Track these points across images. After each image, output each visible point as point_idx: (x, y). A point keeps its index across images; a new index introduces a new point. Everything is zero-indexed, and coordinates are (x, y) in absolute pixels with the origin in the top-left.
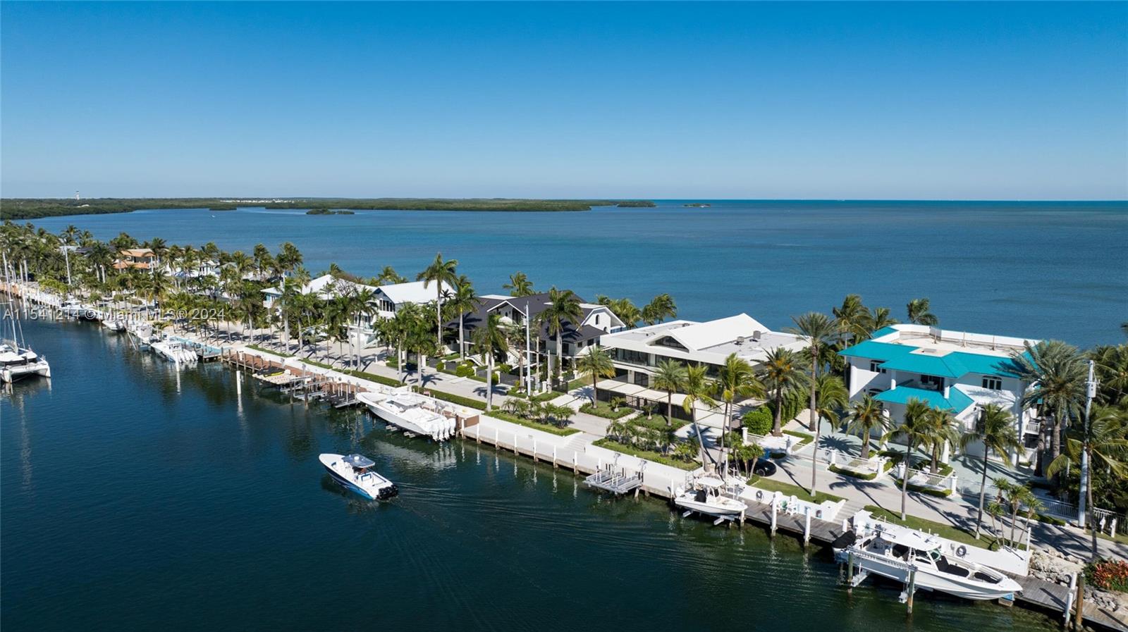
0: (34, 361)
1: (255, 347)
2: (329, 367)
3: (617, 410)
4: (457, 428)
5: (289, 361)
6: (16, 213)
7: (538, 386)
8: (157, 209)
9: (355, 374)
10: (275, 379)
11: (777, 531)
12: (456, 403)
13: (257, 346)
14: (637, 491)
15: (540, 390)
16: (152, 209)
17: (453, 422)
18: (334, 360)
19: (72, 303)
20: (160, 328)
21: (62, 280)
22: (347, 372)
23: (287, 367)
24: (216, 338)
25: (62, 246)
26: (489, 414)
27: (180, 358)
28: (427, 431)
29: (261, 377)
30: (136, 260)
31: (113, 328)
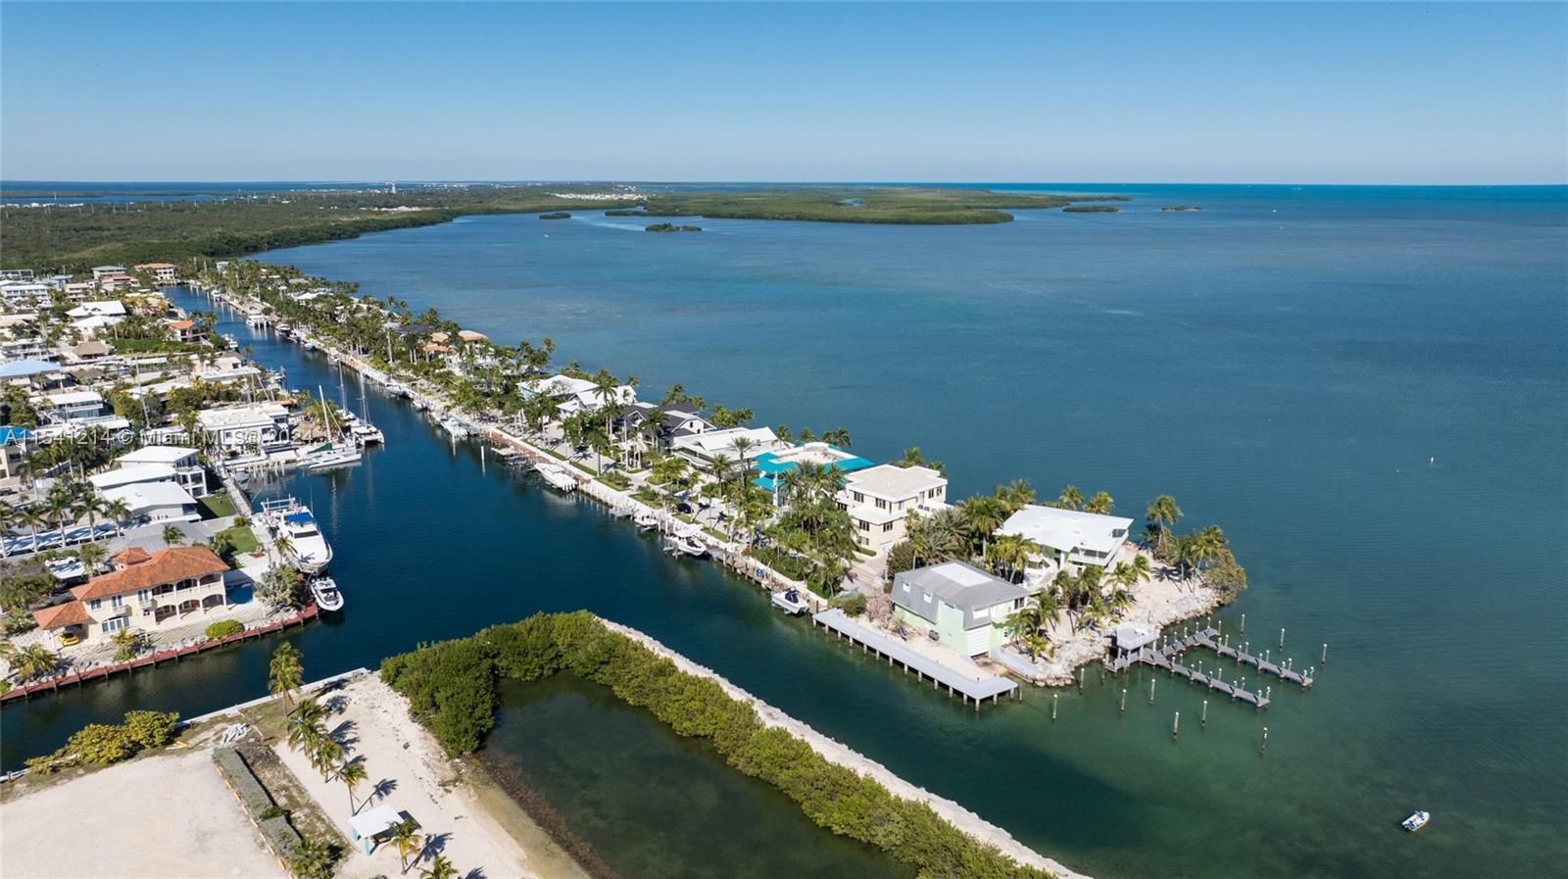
0: (375, 433)
1: (501, 429)
2: (536, 446)
4: (577, 484)
5: (516, 440)
6: (333, 231)
7: (634, 465)
8: (480, 214)
9: (547, 451)
10: (503, 452)
12: (587, 472)
15: (636, 467)
16: (475, 214)
17: (575, 482)
18: (540, 440)
19: (394, 382)
20: (448, 408)
21: (386, 359)
22: (542, 450)
23: (514, 444)
24: (481, 420)
25: (386, 322)
26: (598, 479)
27: (457, 433)
28: (560, 485)
29: (496, 450)
30: (439, 344)
31: (419, 406)
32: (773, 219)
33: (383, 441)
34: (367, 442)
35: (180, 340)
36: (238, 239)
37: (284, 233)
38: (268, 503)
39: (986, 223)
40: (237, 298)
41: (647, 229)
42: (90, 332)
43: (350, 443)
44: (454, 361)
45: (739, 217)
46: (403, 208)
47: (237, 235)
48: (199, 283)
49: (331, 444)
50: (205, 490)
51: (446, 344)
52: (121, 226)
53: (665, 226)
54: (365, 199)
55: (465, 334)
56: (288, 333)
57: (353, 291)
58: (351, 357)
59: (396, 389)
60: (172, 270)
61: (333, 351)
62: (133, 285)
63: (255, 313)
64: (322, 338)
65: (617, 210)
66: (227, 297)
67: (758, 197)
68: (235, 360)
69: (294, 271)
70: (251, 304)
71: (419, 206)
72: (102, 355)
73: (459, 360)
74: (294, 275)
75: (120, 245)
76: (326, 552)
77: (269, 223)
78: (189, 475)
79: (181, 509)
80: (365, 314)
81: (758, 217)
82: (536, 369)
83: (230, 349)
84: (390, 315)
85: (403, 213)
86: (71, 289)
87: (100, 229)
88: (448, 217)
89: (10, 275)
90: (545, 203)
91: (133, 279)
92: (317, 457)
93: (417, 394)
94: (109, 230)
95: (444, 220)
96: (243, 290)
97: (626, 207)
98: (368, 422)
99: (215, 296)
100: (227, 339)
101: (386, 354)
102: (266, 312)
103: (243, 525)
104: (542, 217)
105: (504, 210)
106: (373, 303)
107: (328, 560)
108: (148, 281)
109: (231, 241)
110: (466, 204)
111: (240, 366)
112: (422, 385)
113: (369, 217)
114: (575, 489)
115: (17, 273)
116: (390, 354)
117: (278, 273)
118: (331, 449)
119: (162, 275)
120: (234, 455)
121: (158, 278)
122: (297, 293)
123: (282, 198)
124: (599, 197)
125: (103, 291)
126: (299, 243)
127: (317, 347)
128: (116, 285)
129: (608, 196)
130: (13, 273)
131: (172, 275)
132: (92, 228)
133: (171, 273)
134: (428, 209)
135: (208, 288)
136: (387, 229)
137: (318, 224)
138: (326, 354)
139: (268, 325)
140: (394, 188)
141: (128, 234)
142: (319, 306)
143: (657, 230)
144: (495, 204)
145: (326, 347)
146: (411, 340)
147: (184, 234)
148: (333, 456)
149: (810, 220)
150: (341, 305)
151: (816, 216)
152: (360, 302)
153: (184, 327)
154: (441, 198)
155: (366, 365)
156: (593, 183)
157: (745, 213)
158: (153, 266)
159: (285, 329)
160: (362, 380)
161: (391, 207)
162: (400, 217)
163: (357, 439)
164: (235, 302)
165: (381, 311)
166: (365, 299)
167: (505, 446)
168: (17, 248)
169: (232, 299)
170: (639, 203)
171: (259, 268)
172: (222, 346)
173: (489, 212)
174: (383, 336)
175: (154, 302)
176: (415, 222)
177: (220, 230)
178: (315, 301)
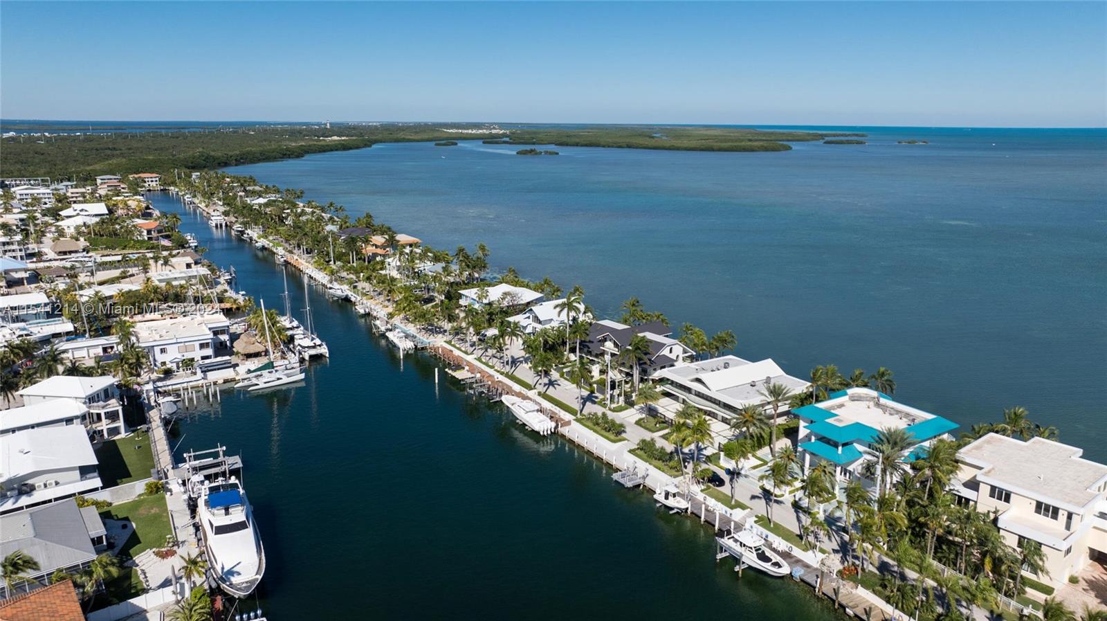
0: (320, 346)
1: (449, 342)
2: (492, 367)
3: (658, 425)
4: (556, 427)
5: (470, 358)
6: (285, 153)
7: (616, 400)
8: (391, 142)
9: (507, 375)
10: (459, 375)
11: (704, 522)
12: (561, 408)
13: (451, 341)
14: (642, 486)
15: (618, 402)
16: (387, 142)
17: (553, 424)
18: (497, 360)
19: (336, 285)
20: (391, 316)
21: (327, 260)
22: (502, 373)
23: (468, 363)
24: (427, 330)
25: (327, 225)
26: (577, 420)
27: (404, 345)
28: (537, 429)
29: (450, 372)
30: (377, 246)
31: (362, 311)
32: (609, 147)
33: (327, 355)
34: (311, 357)
35: (146, 239)
36: (213, 157)
37: (248, 153)
38: (192, 454)
39: (773, 150)
40: (205, 202)
41: (517, 153)
42: (72, 230)
43: (293, 359)
44: (393, 264)
45: (582, 146)
46: (335, 138)
47: (212, 153)
48: (177, 190)
49: (272, 363)
50: (122, 430)
51: (383, 247)
52: (129, 147)
53: (531, 151)
54: (309, 131)
55: (402, 238)
56: (242, 233)
57: (298, 197)
58: (296, 257)
59: (339, 293)
60: (157, 179)
61: (280, 251)
62: (122, 190)
63: (216, 215)
64: (271, 238)
65: (490, 140)
66: (196, 201)
67: (589, 132)
68: (189, 260)
69: (253, 181)
70: (214, 207)
71: (347, 136)
72: (76, 252)
73: (398, 264)
74: (252, 183)
75: (124, 160)
76: (257, 560)
77: (238, 146)
78: (102, 412)
79: (78, 472)
80: (310, 217)
81: (598, 145)
82: (476, 275)
83: (190, 247)
84: (331, 218)
85: (335, 141)
86: (72, 193)
87: (115, 149)
88: (368, 143)
89: (32, 182)
90: (436, 134)
91: (122, 186)
92: (257, 377)
93: (359, 298)
94: (121, 150)
95: (366, 146)
96: (209, 196)
97: (496, 138)
98: (312, 333)
99: (187, 200)
100: (189, 238)
101: (328, 254)
102: (226, 214)
103: (157, 492)
104: (437, 145)
105: (409, 139)
106: (315, 208)
107: (260, 577)
108: (135, 188)
109: (207, 158)
110: (380, 135)
111: (193, 265)
112: (363, 289)
113: (311, 143)
114: (555, 434)
115: (38, 180)
116: (332, 255)
117: (239, 181)
118: (273, 367)
119: (150, 183)
120: (168, 373)
121: (146, 185)
122: (251, 199)
123: (249, 130)
124: (474, 131)
125: (97, 195)
126: (259, 161)
127: (266, 246)
128: (108, 190)
129: (481, 131)
130: (35, 180)
131: (158, 183)
132: (109, 149)
133: (156, 181)
134: (354, 138)
135: (183, 193)
136: (324, 151)
137: (273, 147)
138: (274, 253)
139: (226, 225)
140: (328, 124)
141: (133, 153)
142: (268, 210)
143: (524, 154)
144: (401, 135)
145: (274, 246)
146: (351, 242)
147: (174, 153)
148: (274, 376)
149: (637, 148)
150: (288, 209)
151: (641, 145)
152: (304, 207)
153: (149, 228)
154: (362, 131)
155: (310, 266)
156: (467, 123)
157: (585, 143)
158: (143, 175)
159: (240, 229)
160: (306, 280)
161: (327, 137)
162: (333, 143)
163: (300, 353)
164: (203, 205)
165: (323, 214)
166: (309, 204)
167: (459, 367)
168: (49, 162)
169: (200, 203)
170: (504, 135)
171: (224, 178)
172: (182, 244)
173: (397, 141)
174: (325, 238)
175: (132, 204)
176: (344, 147)
177: (201, 150)
178: (266, 205)
